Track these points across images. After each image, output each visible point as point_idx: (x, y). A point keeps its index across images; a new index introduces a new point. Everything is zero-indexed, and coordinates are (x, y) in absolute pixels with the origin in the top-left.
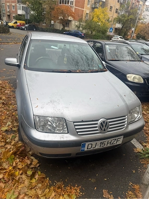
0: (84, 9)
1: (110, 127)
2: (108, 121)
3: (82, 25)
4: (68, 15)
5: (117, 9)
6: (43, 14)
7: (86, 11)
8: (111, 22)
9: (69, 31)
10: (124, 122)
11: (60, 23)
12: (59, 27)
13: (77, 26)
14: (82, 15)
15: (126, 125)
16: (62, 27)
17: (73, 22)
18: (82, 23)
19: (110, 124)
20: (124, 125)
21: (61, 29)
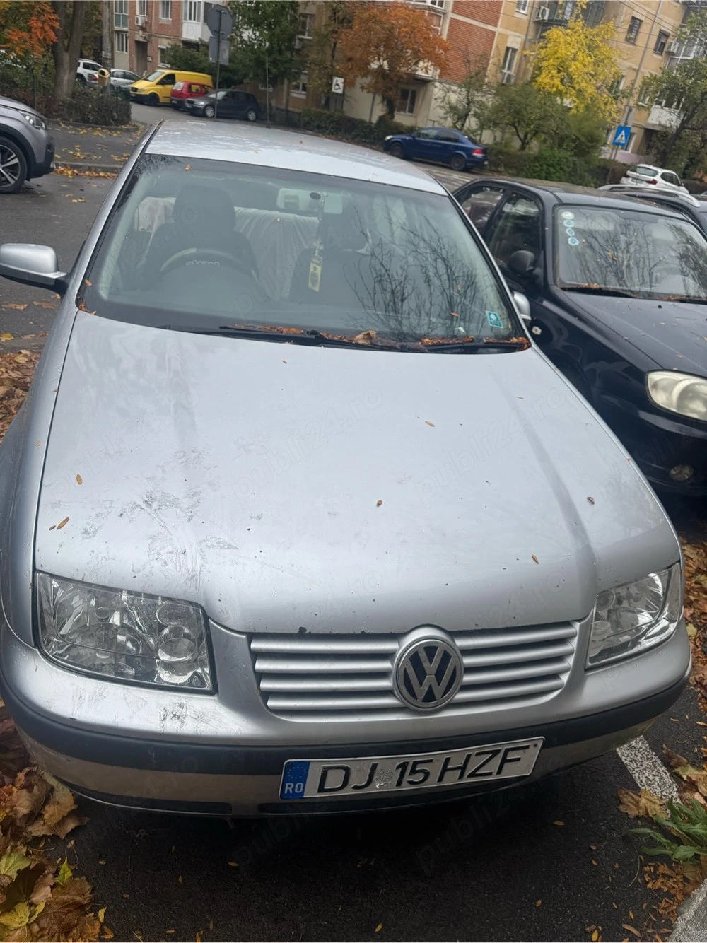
0: (498, 29)
1: (468, 678)
2: (461, 643)
3: (482, 105)
4: (416, 52)
5: (663, 34)
6: (297, 45)
7: (505, 37)
8: (627, 94)
9: (411, 130)
10: (559, 658)
11: (374, 89)
12: (368, 108)
13: (453, 109)
14: (485, 57)
15: (565, 678)
16: (379, 111)
17: (437, 91)
18: (478, 97)
19: (468, 661)
20: (554, 676)
21: (374, 120)
